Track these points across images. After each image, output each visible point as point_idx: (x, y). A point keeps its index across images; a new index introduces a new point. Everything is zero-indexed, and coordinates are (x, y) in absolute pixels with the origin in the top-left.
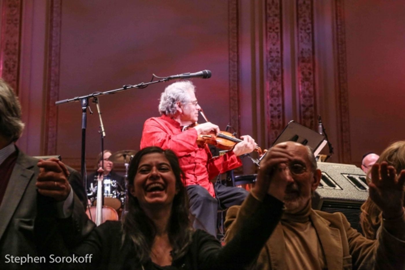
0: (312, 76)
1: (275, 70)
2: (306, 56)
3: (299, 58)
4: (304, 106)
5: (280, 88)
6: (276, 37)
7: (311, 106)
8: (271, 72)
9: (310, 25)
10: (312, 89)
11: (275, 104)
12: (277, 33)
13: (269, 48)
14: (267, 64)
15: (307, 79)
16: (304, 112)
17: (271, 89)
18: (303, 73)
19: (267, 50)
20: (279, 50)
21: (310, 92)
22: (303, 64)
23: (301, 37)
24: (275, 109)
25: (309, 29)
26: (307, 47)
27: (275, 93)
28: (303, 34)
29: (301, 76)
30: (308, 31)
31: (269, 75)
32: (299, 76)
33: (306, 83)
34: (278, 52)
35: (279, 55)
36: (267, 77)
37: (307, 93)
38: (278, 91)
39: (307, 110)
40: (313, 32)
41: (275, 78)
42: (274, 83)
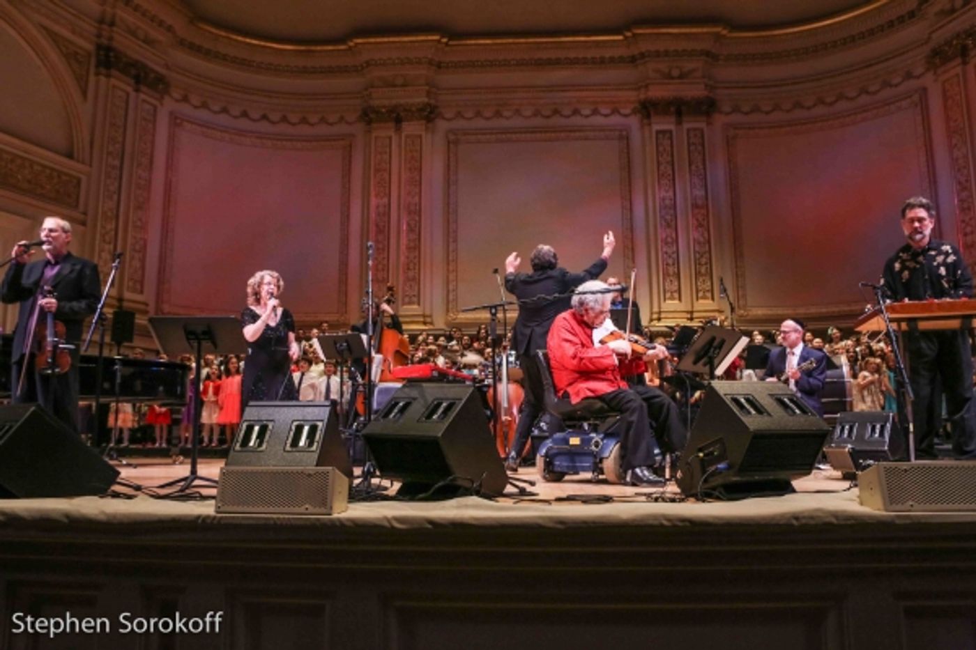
0: (705, 222)
1: (668, 217)
2: (700, 202)
3: (692, 205)
4: (699, 253)
5: (674, 235)
6: (668, 183)
7: (705, 253)
8: (665, 220)
9: (702, 171)
10: (706, 235)
11: (670, 251)
12: (669, 181)
13: (662, 196)
14: (660, 212)
15: (700, 225)
16: (699, 259)
17: (664, 236)
18: (697, 220)
19: (660, 198)
20: (673, 197)
21: (704, 238)
22: (696, 211)
23: (694, 183)
24: (670, 257)
25: (701, 175)
26: (700, 193)
27: (669, 240)
28: (696, 180)
29: (695, 222)
30: (701, 177)
31: (663, 223)
32: (692, 222)
33: (700, 229)
34: (671, 200)
35: (673, 202)
36: (661, 224)
37: (702, 239)
38: (672, 238)
39: (702, 256)
40: (705, 178)
41: (669, 226)
42: (668, 231)
